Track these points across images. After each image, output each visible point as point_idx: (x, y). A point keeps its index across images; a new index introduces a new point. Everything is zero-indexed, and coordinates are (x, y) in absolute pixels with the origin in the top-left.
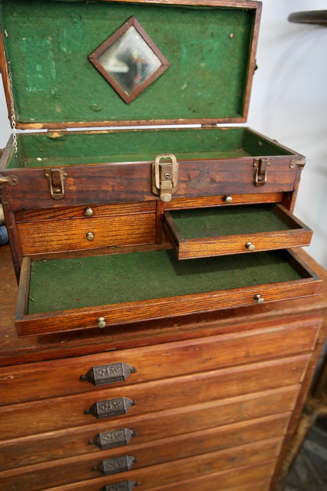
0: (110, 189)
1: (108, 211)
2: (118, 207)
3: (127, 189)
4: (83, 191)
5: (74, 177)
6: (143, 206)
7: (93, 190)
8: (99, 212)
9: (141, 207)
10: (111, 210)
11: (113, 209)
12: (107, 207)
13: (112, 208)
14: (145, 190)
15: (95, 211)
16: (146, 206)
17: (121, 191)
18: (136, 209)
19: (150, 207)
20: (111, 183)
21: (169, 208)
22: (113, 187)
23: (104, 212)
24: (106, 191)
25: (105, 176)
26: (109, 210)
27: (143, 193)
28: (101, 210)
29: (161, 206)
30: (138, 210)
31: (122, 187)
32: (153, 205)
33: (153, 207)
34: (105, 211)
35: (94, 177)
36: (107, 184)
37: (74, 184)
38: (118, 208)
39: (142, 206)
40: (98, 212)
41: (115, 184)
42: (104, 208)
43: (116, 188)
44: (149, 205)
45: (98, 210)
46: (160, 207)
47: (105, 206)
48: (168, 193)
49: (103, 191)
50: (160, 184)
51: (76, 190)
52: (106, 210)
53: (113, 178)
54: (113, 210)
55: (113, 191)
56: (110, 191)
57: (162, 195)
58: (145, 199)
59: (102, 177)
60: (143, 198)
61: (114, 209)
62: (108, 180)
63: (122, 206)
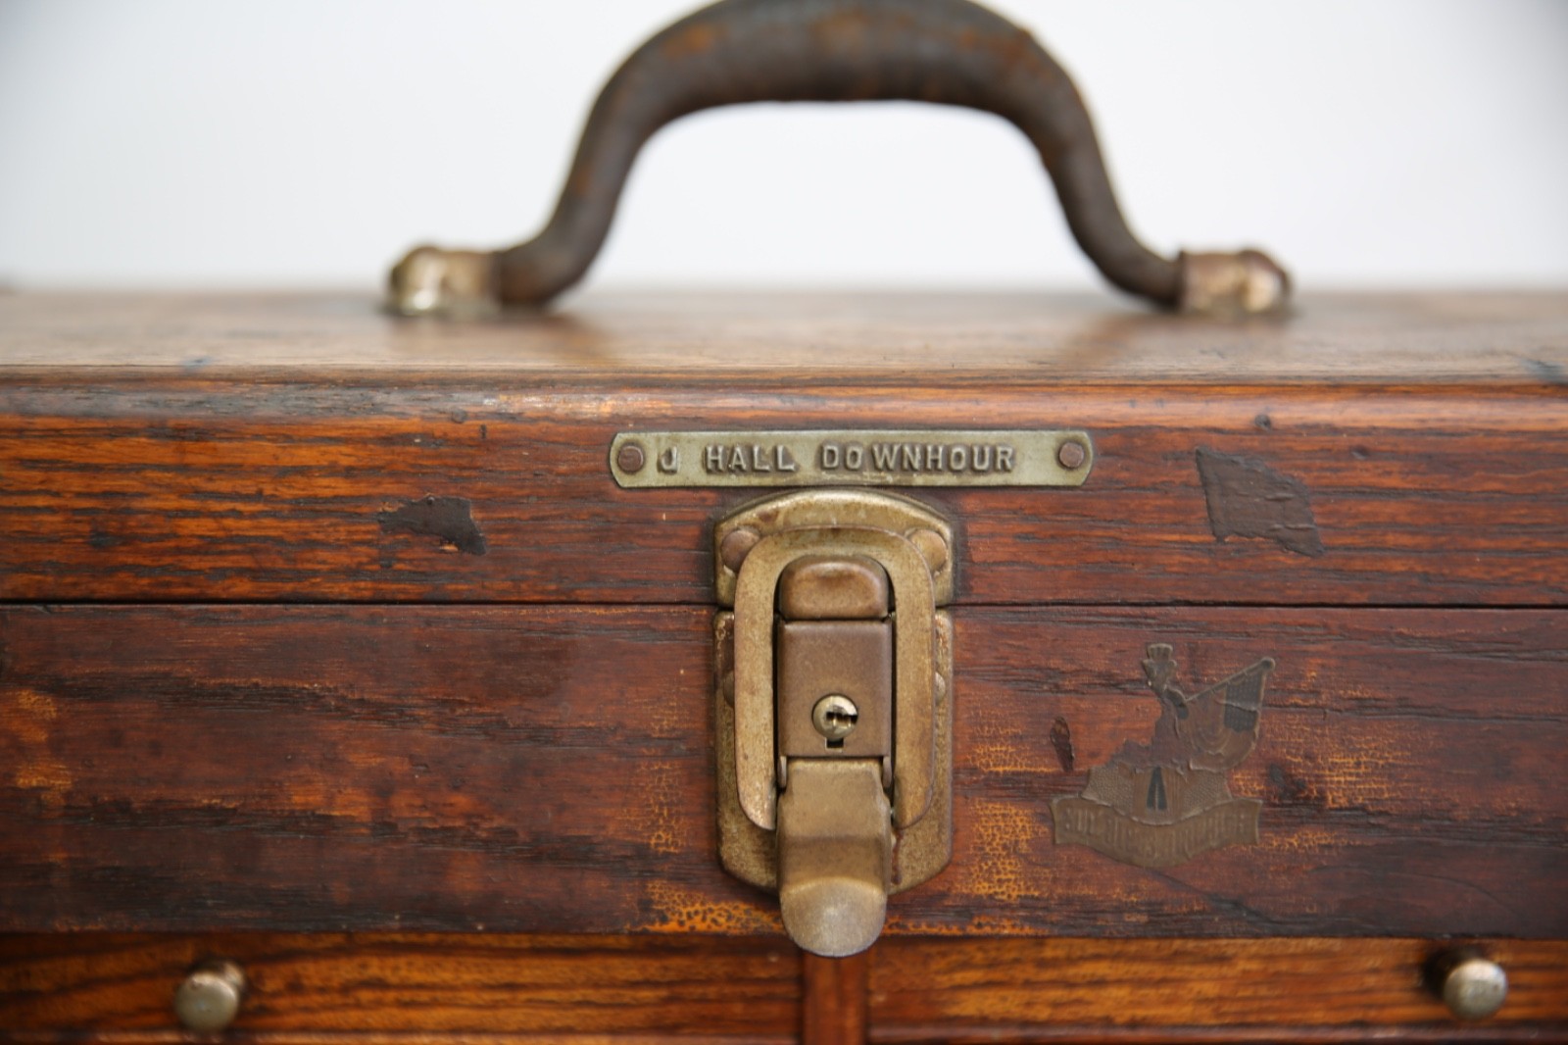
0: (354, 805)
1: (379, 1004)
2: (467, 977)
3: (498, 822)
4: (123, 807)
5: (56, 688)
6: (685, 982)
7: (210, 808)
8: (307, 1009)
9: (663, 993)
10: (407, 996)
11: (420, 987)
12: (375, 968)
13: (418, 977)
14: (661, 839)
15: (275, 994)
16: (712, 991)
17: (448, 834)
18: (625, 1006)
19: (744, 999)
20: (362, 759)
21: (916, 1023)
22: (382, 789)
23: (345, 1006)
24: (322, 827)
25: (315, 697)
26: (391, 995)
27: (642, 861)
28: (322, 990)
29: (843, 1001)
30: (636, 1016)
31: (461, 801)
32: (772, 980)
33: (770, 998)
34: (358, 1006)
35: (226, 694)
36: (332, 763)
37: (57, 747)
38: (466, 987)
39: (670, 984)
40: (301, 1001)
41: (399, 766)
42: (346, 970)
43: (402, 804)
44: (733, 980)
45: (295, 987)
46: (831, 1004)
47: (357, 961)
48: (849, 872)
49: (293, 821)
50: (780, 788)
51: (68, 795)
52: (366, 996)
53: (378, 711)
54: (424, 996)
55: (384, 826)
56: (349, 821)
57: (797, 890)
58: (664, 920)
59: (286, 698)
60: (646, 905)
61: (432, 987)
62: (336, 729)
63: (503, 971)
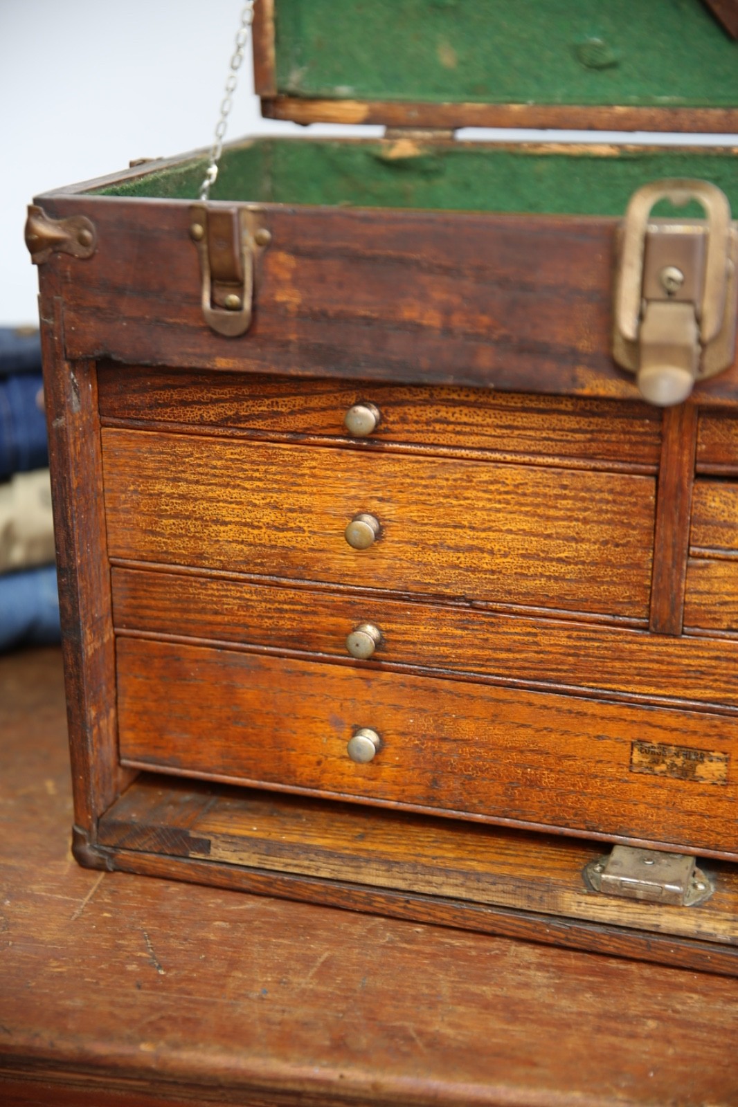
0: (433, 319)
1: (445, 431)
2: (489, 421)
3: (503, 331)
4: (324, 314)
5: (296, 252)
6: (600, 431)
7: (365, 318)
8: (408, 431)
9: (589, 436)
10: (458, 428)
11: (465, 424)
12: (444, 413)
13: (465, 419)
14: (584, 345)
15: (393, 423)
16: (613, 437)
17: (477, 337)
18: (569, 442)
19: (630, 442)
20: (438, 295)
21: (721, 463)
22: (447, 311)
23: (428, 431)
24: (416, 329)
25: (417, 263)
26: (451, 427)
27: (573, 356)
28: (417, 422)
29: (682, 447)
30: (573, 448)
31: (485, 320)
32: (645, 434)
33: (644, 443)
34: (434, 431)
35: (373, 259)
36: (423, 297)
37: (295, 282)
38: (488, 425)
39: (592, 432)
40: (406, 427)
41: (456, 300)
42: (429, 413)
43: (457, 320)
44: (625, 432)
45: (403, 420)
46: (676, 448)
47: (435, 408)
48: (673, 363)
49: (404, 326)
50: (641, 317)
51: (299, 306)
52: (438, 427)
53: (446, 271)
54: (467, 429)
55: (447, 331)
56: (430, 328)
57: (648, 371)
58: (583, 387)
59: (402, 262)
60: (574, 379)
61: (471, 424)
62: (425, 279)
63: (507, 419)
